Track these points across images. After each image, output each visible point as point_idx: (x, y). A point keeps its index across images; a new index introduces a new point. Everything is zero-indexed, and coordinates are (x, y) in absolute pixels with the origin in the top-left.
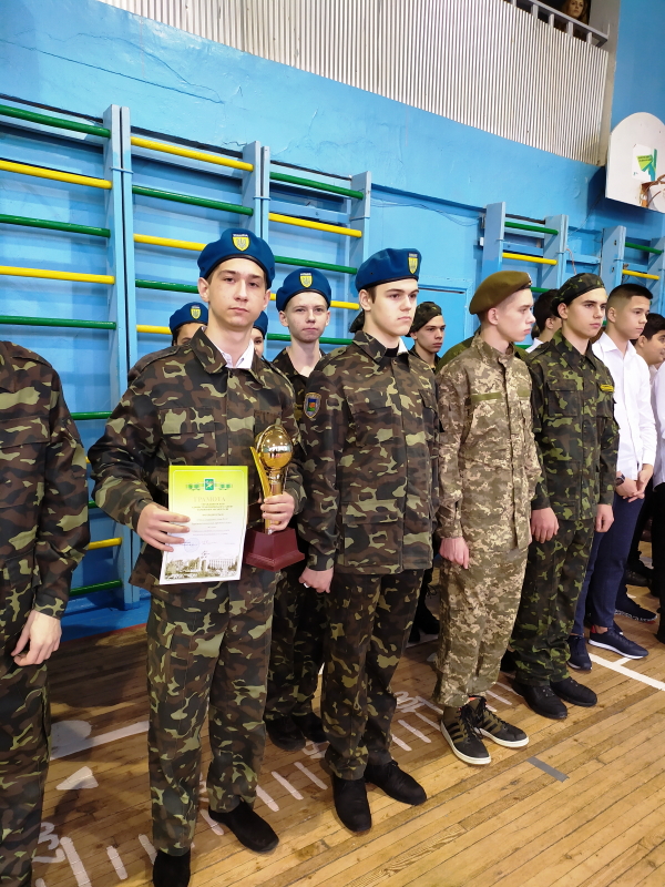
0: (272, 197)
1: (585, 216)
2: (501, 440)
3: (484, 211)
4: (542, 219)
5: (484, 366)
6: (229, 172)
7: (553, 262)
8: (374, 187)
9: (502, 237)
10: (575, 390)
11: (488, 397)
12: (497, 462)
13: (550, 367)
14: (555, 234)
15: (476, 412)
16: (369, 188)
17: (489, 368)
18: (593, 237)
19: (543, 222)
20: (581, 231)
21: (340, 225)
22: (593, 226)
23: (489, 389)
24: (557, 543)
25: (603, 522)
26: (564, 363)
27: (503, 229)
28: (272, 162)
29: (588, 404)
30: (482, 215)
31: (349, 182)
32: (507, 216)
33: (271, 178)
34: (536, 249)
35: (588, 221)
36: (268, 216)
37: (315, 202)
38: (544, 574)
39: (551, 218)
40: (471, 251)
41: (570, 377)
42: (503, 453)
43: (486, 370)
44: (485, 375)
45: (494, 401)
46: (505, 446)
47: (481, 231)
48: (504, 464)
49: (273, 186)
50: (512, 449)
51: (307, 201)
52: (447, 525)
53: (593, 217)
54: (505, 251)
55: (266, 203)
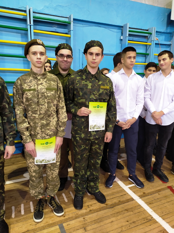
0: (34, 25)
1: (165, 28)
2: (35, 107)
3: (122, 27)
4: (147, 29)
5: (31, 78)
6: (21, 17)
7: (150, 44)
8: (74, 19)
9: (127, 35)
10: (87, 88)
11: (29, 90)
12: (34, 115)
13: (77, 79)
14: (151, 34)
15: (24, 96)
16: (72, 20)
17: (33, 79)
18: (170, 35)
19: (147, 30)
20: (164, 33)
21: (66, 34)
22: (168, 31)
23: (30, 87)
24: (82, 146)
25: (107, 138)
26: (84, 77)
27: (128, 33)
28: (34, 12)
29: (94, 94)
30: (122, 28)
31: (68, 19)
32: (130, 28)
33: (33, 18)
34: (145, 40)
35: (167, 29)
36: (33, 31)
37: (57, 26)
38: (79, 157)
39: (150, 28)
40: (119, 41)
41: (85, 83)
42: (36, 112)
43: (31, 80)
44: (31, 82)
45: (32, 92)
46: (37, 109)
47: (122, 34)
48: (37, 116)
49: (34, 21)
50: (40, 110)
51: (53, 26)
52: (24, 139)
53: (169, 28)
54: (129, 40)
55: (32, 27)
